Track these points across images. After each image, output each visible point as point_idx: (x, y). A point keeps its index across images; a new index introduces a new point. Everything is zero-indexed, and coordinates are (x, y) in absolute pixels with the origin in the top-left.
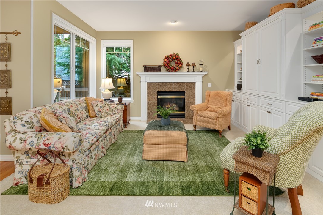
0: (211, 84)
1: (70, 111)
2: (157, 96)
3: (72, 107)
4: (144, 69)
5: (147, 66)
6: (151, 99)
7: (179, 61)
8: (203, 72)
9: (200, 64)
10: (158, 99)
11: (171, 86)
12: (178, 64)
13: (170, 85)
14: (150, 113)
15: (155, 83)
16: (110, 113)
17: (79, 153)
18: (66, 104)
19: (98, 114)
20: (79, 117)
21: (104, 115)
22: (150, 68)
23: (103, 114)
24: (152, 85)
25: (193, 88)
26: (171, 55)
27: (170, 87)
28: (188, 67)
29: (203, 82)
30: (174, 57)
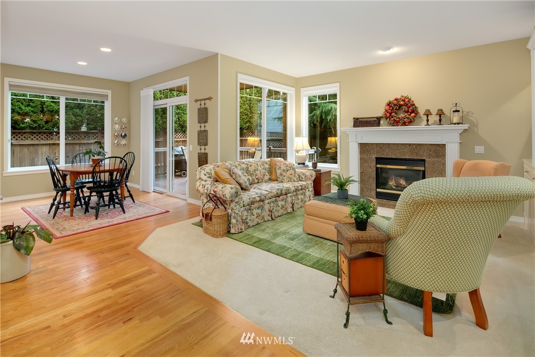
0: (483, 147)
1: (248, 170)
2: (375, 165)
3: (251, 166)
4: (354, 124)
5: (359, 118)
6: (365, 168)
7: (410, 107)
8: (461, 125)
9: (454, 112)
10: (377, 168)
11: (398, 149)
12: (409, 113)
13: (396, 148)
14: (364, 189)
15: (373, 144)
16: (294, 178)
17: (236, 204)
18: (245, 162)
19: (279, 178)
20: (257, 177)
21: (286, 180)
22: (362, 121)
23: (285, 178)
24: (367, 147)
25: (441, 154)
26: (396, 100)
27: (396, 151)
28: (427, 117)
29: (460, 143)
30: (402, 103)
